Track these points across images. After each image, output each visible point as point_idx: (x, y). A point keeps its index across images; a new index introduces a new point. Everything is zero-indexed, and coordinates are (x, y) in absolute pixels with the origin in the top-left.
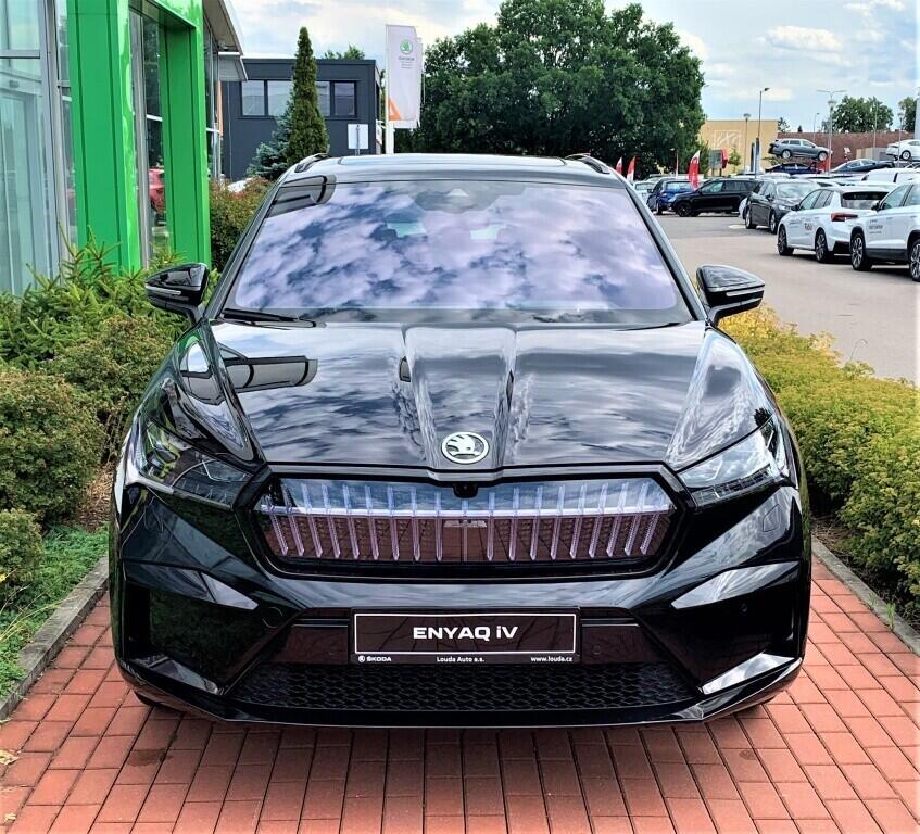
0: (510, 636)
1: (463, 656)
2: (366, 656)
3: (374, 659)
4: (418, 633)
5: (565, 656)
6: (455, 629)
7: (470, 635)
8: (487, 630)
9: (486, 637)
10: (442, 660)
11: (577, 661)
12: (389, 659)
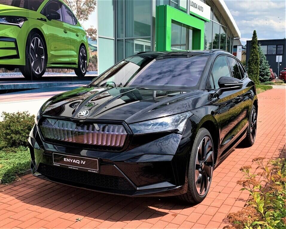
0: (84, 163)
1: (74, 167)
2: (55, 164)
3: (56, 165)
4: (65, 159)
5: (96, 171)
6: (72, 160)
7: (75, 162)
8: (79, 161)
9: (79, 163)
10: (70, 167)
11: (98, 173)
12: (59, 165)
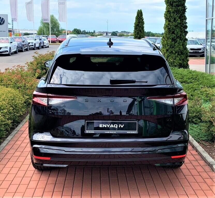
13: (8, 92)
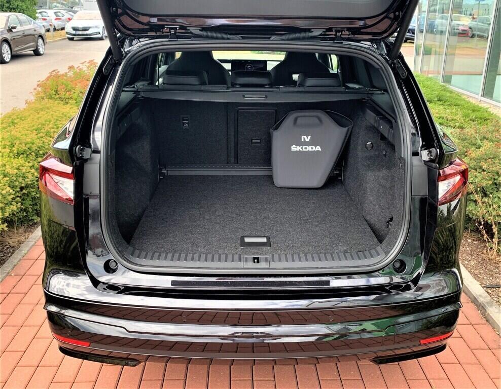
13: (62, 116)
